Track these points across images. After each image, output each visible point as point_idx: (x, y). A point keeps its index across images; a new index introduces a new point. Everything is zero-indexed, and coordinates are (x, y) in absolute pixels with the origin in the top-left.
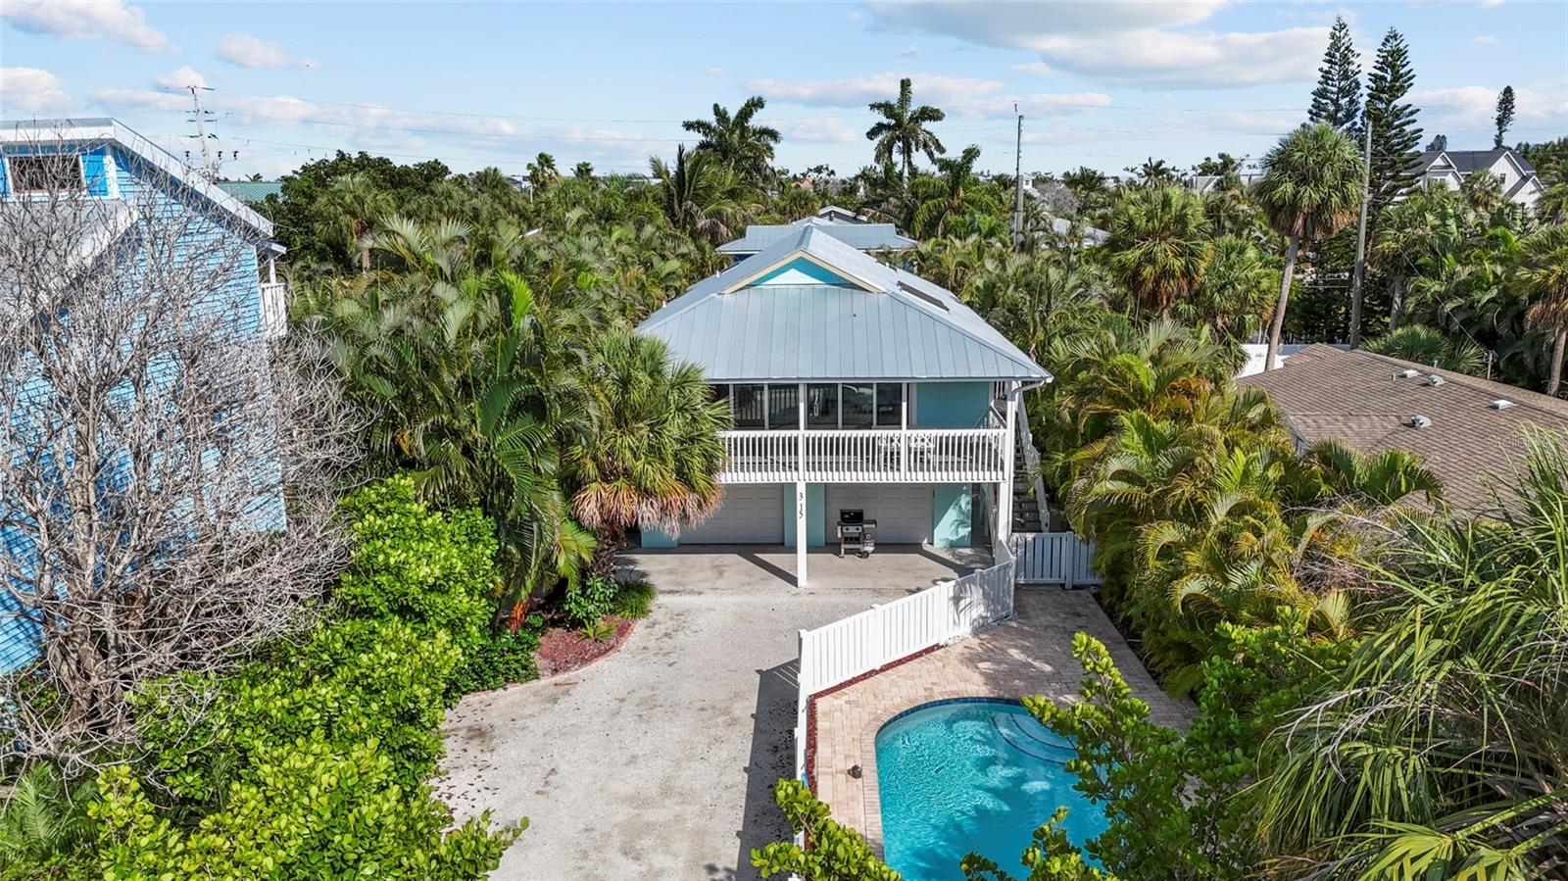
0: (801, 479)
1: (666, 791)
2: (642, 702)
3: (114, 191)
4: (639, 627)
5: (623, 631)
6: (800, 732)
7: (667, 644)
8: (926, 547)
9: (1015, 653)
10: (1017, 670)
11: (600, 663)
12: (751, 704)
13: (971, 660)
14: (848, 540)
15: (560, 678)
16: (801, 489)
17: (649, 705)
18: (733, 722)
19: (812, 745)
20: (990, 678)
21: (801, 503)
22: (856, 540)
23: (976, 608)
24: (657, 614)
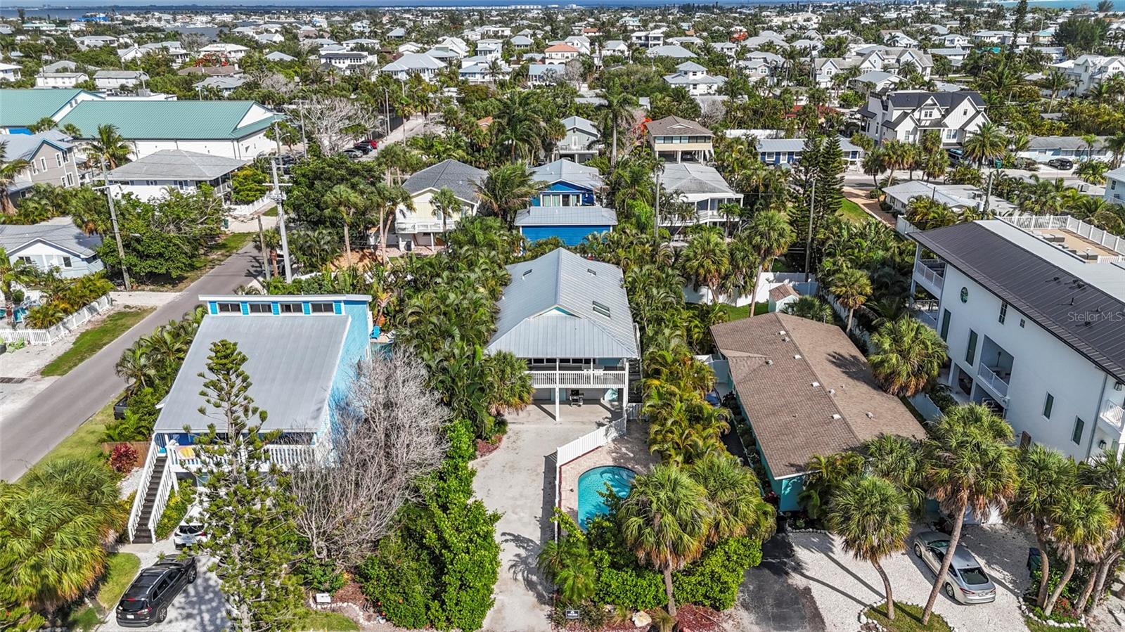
0: (557, 387)
1: (521, 496)
2: (510, 467)
3: (343, 313)
4: (505, 438)
5: (500, 440)
6: (557, 482)
7: (515, 445)
8: (602, 401)
9: (624, 450)
10: (623, 456)
11: (495, 453)
12: (542, 468)
13: (610, 452)
14: (574, 400)
15: (484, 458)
16: (557, 390)
17: (512, 468)
18: (537, 475)
19: (560, 482)
20: (614, 459)
21: (557, 394)
22: (576, 400)
23: (613, 434)
24: (510, 433)
